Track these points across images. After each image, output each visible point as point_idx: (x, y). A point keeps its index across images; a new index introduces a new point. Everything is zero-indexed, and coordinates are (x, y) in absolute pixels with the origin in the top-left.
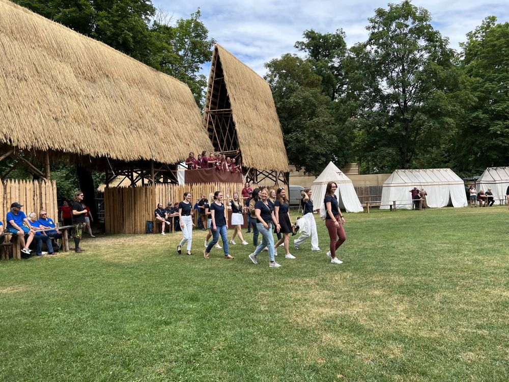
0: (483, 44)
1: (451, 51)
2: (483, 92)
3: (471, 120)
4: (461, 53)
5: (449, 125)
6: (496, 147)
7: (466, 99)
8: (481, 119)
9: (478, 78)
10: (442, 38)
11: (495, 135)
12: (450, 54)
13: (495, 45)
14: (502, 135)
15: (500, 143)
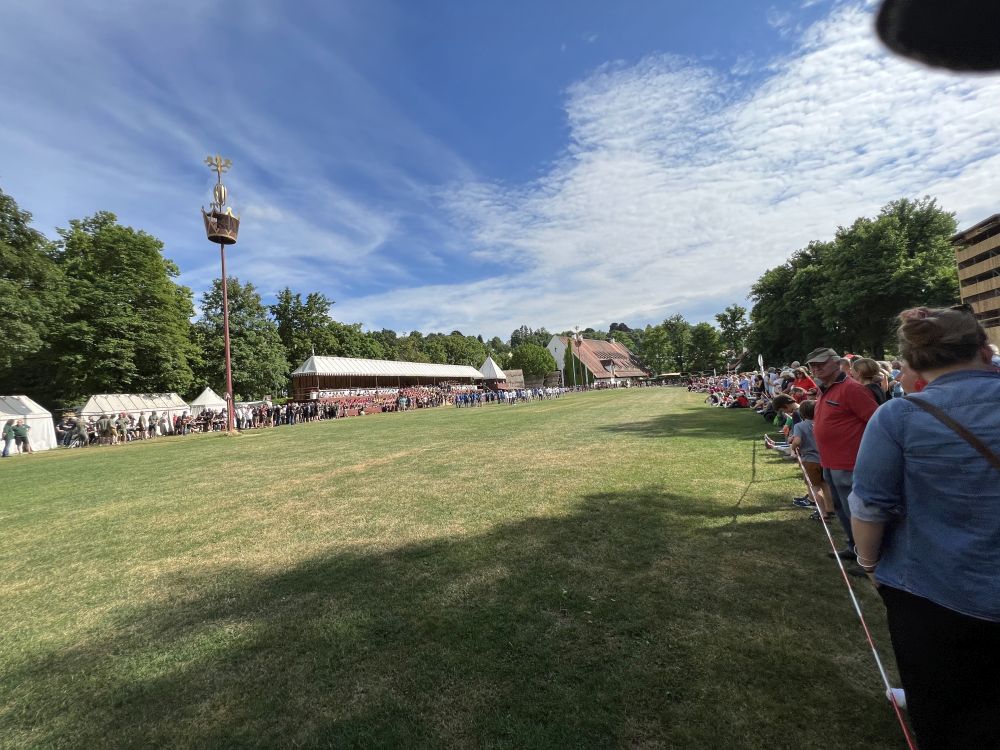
0: (96, 242)
1: (34, 233)
2: (90, 299)
3: (67, 330)
4: (60, 242)
5: (22, 332)
6: (109, 369)
7: (60, 304)
8: (87, 333)
9: (85, 281)
10: (19, 210)
11: (106, 356)
12: (33, 237)
13: (112, 248)
14: (116, 355)
15: (113, 365)
